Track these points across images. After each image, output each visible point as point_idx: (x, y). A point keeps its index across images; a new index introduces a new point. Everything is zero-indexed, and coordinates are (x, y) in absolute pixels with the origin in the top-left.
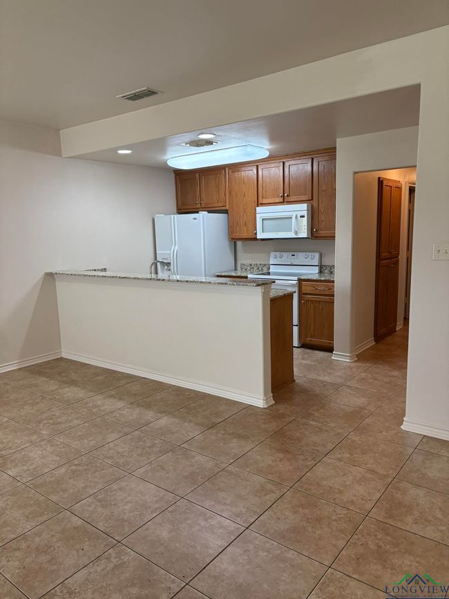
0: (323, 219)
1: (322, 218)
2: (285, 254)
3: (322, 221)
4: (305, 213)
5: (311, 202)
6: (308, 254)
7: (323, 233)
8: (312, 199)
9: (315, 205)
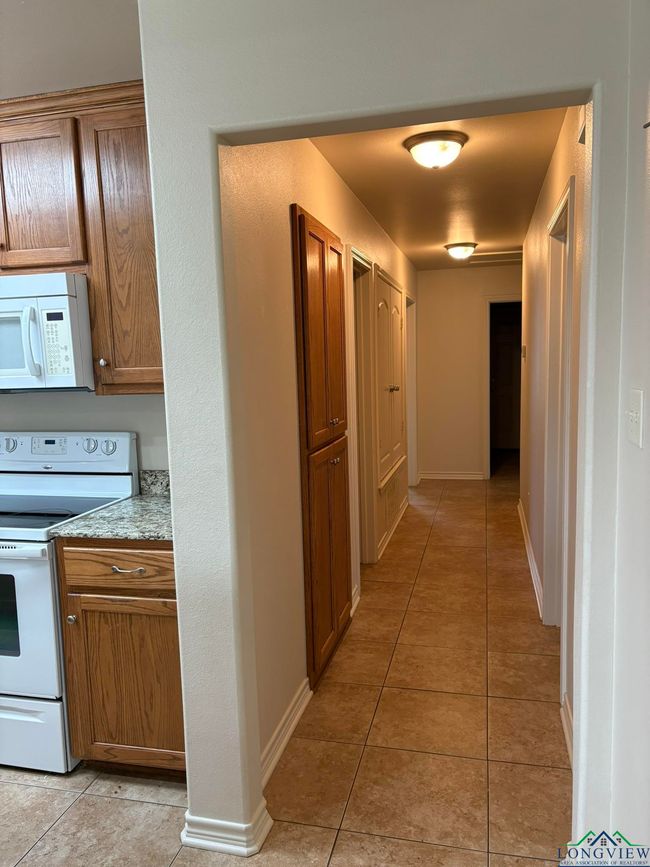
0: (127, 326)
1: (125, 321)
2: (22, 440)
3: (126, 333)
4: (62, 305)
5: (85, 269)
6: (95, 436)
7: (130, 371)
8: (86, 260)
9: (98, 278)
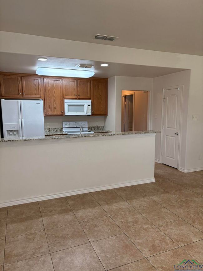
2: (72, 123)
4: (90, 104)
7: (96, 113)
8: (91, 98)
9: (92, 101)
